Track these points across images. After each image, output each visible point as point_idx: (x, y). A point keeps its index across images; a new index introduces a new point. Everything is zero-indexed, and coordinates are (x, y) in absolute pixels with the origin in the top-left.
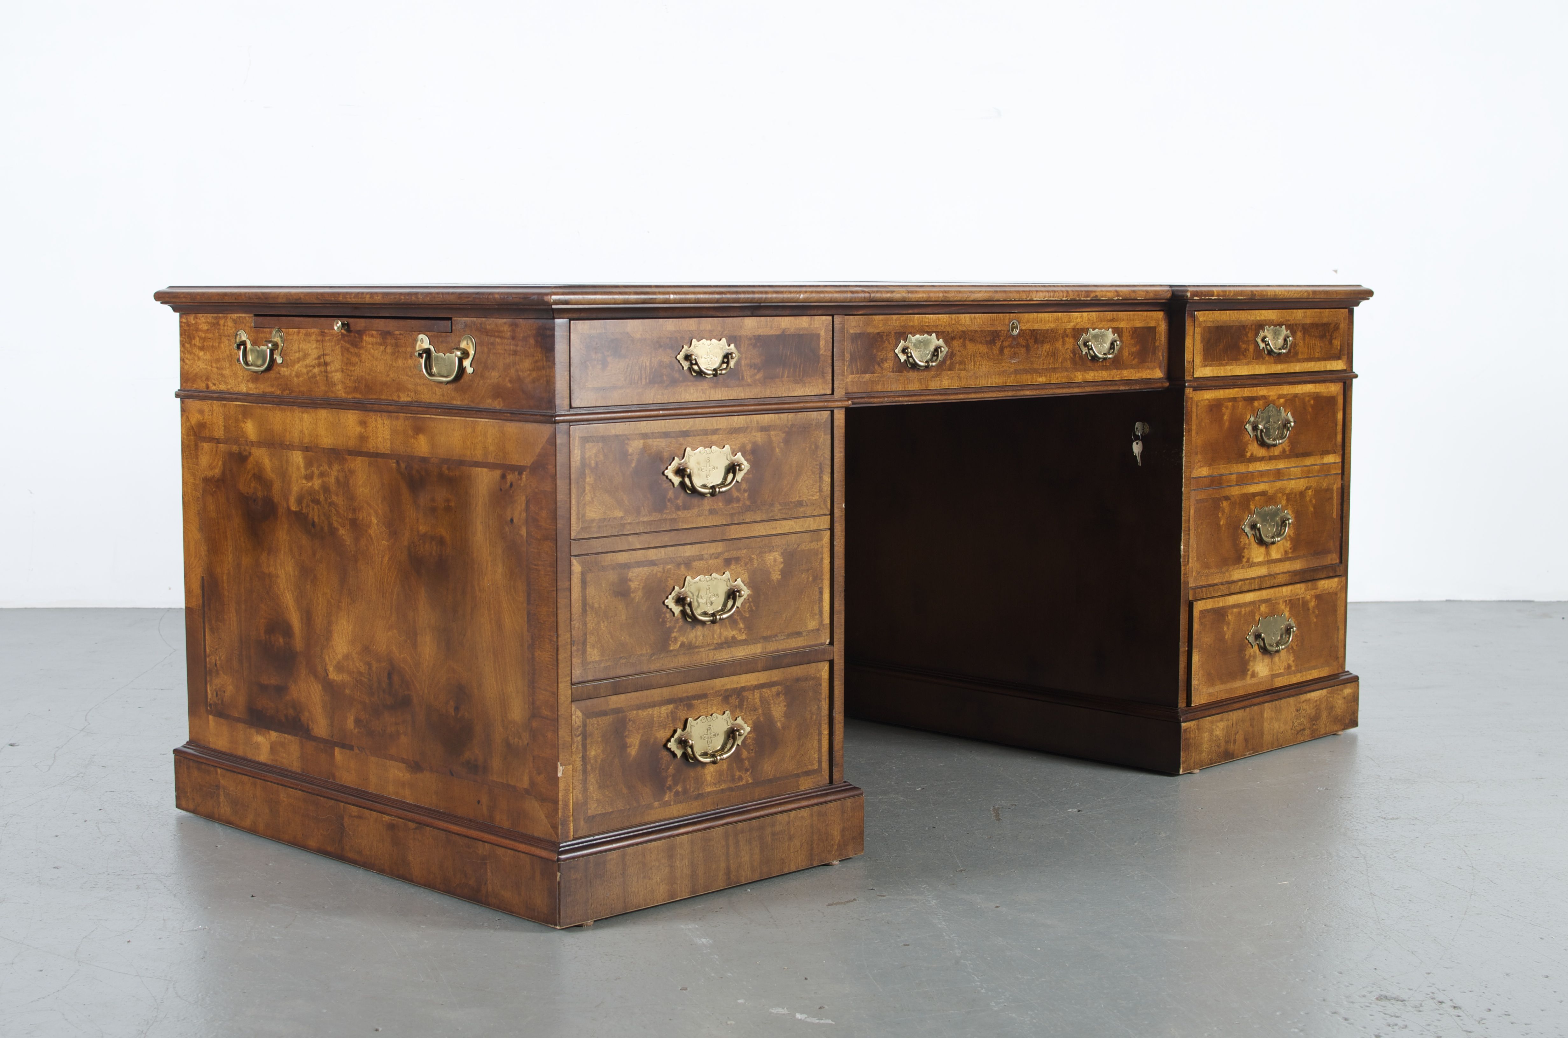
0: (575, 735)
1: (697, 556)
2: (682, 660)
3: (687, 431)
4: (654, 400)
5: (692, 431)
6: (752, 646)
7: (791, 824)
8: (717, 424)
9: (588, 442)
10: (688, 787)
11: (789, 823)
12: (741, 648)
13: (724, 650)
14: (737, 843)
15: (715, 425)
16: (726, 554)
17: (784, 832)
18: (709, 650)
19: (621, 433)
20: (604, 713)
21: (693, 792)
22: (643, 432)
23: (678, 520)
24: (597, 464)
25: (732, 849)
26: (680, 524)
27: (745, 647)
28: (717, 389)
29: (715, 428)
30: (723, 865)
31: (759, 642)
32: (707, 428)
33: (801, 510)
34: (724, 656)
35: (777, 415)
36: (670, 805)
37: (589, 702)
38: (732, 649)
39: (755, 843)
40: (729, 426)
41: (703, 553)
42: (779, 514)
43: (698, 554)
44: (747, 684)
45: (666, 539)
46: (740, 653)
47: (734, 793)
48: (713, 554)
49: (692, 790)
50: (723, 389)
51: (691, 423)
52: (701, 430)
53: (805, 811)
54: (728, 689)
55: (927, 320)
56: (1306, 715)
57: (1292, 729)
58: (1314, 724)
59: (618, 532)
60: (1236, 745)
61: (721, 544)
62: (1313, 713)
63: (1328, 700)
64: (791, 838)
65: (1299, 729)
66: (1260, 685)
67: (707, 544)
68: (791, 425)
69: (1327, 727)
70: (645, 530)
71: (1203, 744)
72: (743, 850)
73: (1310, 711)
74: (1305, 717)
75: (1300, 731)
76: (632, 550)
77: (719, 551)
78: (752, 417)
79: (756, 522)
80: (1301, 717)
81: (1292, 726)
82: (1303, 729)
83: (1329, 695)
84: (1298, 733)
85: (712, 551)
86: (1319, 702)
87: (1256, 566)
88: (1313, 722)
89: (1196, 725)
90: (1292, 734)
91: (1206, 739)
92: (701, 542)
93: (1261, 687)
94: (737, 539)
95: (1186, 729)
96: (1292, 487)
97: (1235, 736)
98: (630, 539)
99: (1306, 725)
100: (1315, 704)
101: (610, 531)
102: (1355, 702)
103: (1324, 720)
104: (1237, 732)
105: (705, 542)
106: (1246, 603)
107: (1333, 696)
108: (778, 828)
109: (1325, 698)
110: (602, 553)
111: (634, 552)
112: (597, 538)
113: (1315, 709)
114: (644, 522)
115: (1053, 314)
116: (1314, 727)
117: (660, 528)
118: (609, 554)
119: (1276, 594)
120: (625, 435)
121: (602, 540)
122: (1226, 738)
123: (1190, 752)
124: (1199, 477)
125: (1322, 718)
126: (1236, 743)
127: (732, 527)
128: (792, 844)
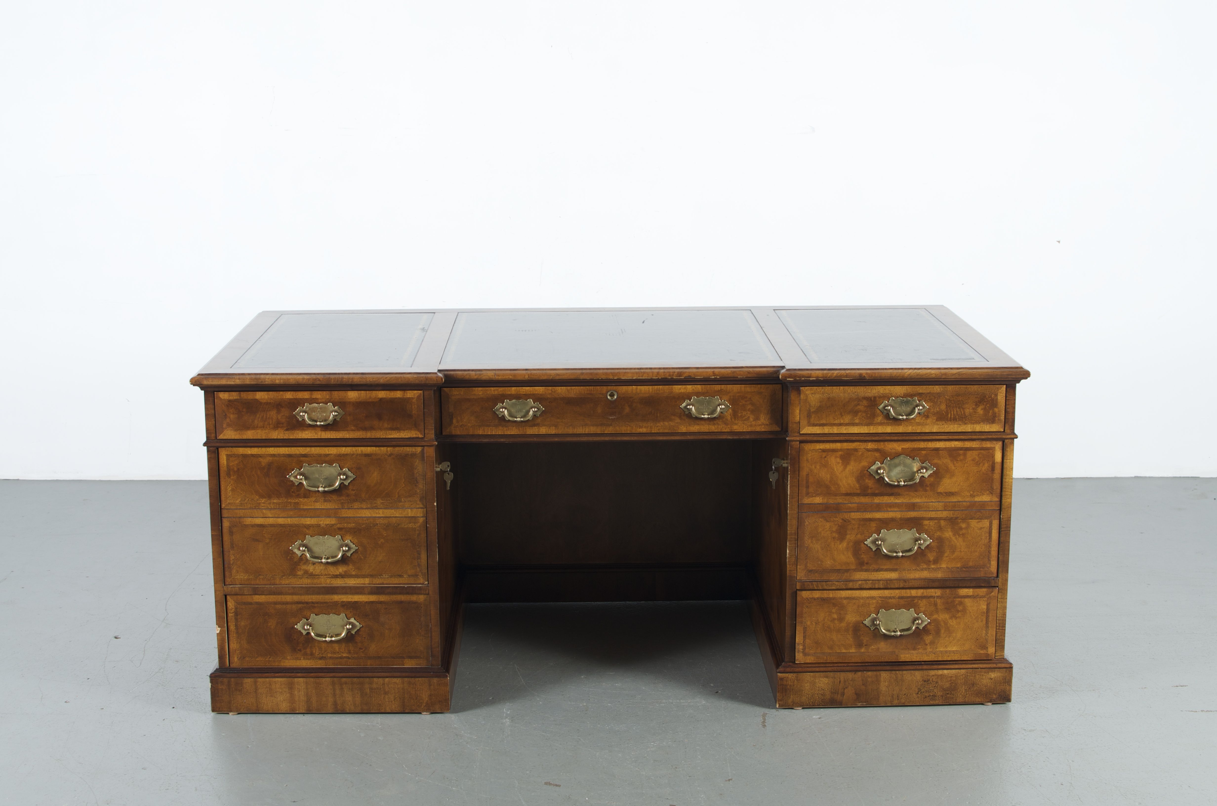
0: (230, 612)
1: (316, 524)
2: (306, 582)
3: (306, 454)
4: (277, 437)
5: (309, 454)
6: (361, 579)
7: (386, 686)
8: (328, 451)
9: (231, 457)
10: (314, 651)
11: (384, 684)
12: (352, 579)
13: (339, 579)
14: (342, 689)
15: (327, 451)
16: (339, 525)
17: (381, 689)
18: (327, 578)
19: (255, 453)
20: (251, 604)
21: (318, 655)
22: (272, 453)
23: (300, 503)
24: (238, 469)
25: (338, 692)
26: (302, 506)
27: (356, 579)
28: (327, 432)
29: (327, 453)
30: (331, 699)
31: (367, 578)
32: (321, 453)
33: (400, 504)
34: (339, 582)
35: (378, 448)
36: (300, 660)
37: (239, 597)
38: (345, 579)
39: (357, 691)
40: (338, 453)
41: (320, 523)
42: (382, 506)
43: (317, 523)
44: (359, 600)
45: (291, 513)
46: (352, 582)
47: (350, 660)
48: (328, 524)
49: (317, 654)
50: (331, 432)
51: (308, 450)
52: (316, 454)
53: (398, 679)
54: (344, 601)
55: (524, 391)
56: (936, 685)
57: (918, 694)
58: (948, 694)
59: (255, 507)
60: (844, 696)
61: (334, 519)
62: (947, 685)
63: (967, 678)
64: (386, 693)
65: (927, 694)
66: (882, 657)
67: (323, 519)
68: (390, 454)
69: (967, 698)
70: (275, 507)
71: (804, 692)
72: (347, 694)
73: (942, 683)
74: (935, 686)
75: (928, 696)
76: (266, 517)
77: (333, 523)
78: (357, 448)
79: (362, 508)
80: (930, 686)
81: (918, 692)
82: (933, 696)
83: (969, 675)
84: (926, 697)
85: (328, 523)
86: (954, 678)
87: (884, 571)
88: (947, 692)
89: (794, 677)
90: (918, 697)
91: (806, 688)
92: (319, 517)
93: (882, 659)
94: (347, 517)
95: (783, 678)
96: (932, 516)
97: (843, 690)
98: (264, 511)
99: (936, 693)
100: (949, 679)
101: (249, 506)
102: (1006, 684)
103: (962, 692)
104: (846, 688)
105: (322, 517)
106: (863, 597)
107: (975, 676)
108: (374, 686)
109: (964, 676)
110: (244, 517)
111: (267, 519)
112: (240, 509)
113: (950, 682)
114: (274, 503)
115: (654, 386)
116: (948, 696)
117: (287, 507)
118: (249, 518)
119: (903, 594)
120: (258, 454)
121: (244, 511)
122: (832, 690)
123: (787, 694)
124: (811, 504)
125: (959, 690)
126: (844, 695)
127: (343, 510)
128: (387, 696)
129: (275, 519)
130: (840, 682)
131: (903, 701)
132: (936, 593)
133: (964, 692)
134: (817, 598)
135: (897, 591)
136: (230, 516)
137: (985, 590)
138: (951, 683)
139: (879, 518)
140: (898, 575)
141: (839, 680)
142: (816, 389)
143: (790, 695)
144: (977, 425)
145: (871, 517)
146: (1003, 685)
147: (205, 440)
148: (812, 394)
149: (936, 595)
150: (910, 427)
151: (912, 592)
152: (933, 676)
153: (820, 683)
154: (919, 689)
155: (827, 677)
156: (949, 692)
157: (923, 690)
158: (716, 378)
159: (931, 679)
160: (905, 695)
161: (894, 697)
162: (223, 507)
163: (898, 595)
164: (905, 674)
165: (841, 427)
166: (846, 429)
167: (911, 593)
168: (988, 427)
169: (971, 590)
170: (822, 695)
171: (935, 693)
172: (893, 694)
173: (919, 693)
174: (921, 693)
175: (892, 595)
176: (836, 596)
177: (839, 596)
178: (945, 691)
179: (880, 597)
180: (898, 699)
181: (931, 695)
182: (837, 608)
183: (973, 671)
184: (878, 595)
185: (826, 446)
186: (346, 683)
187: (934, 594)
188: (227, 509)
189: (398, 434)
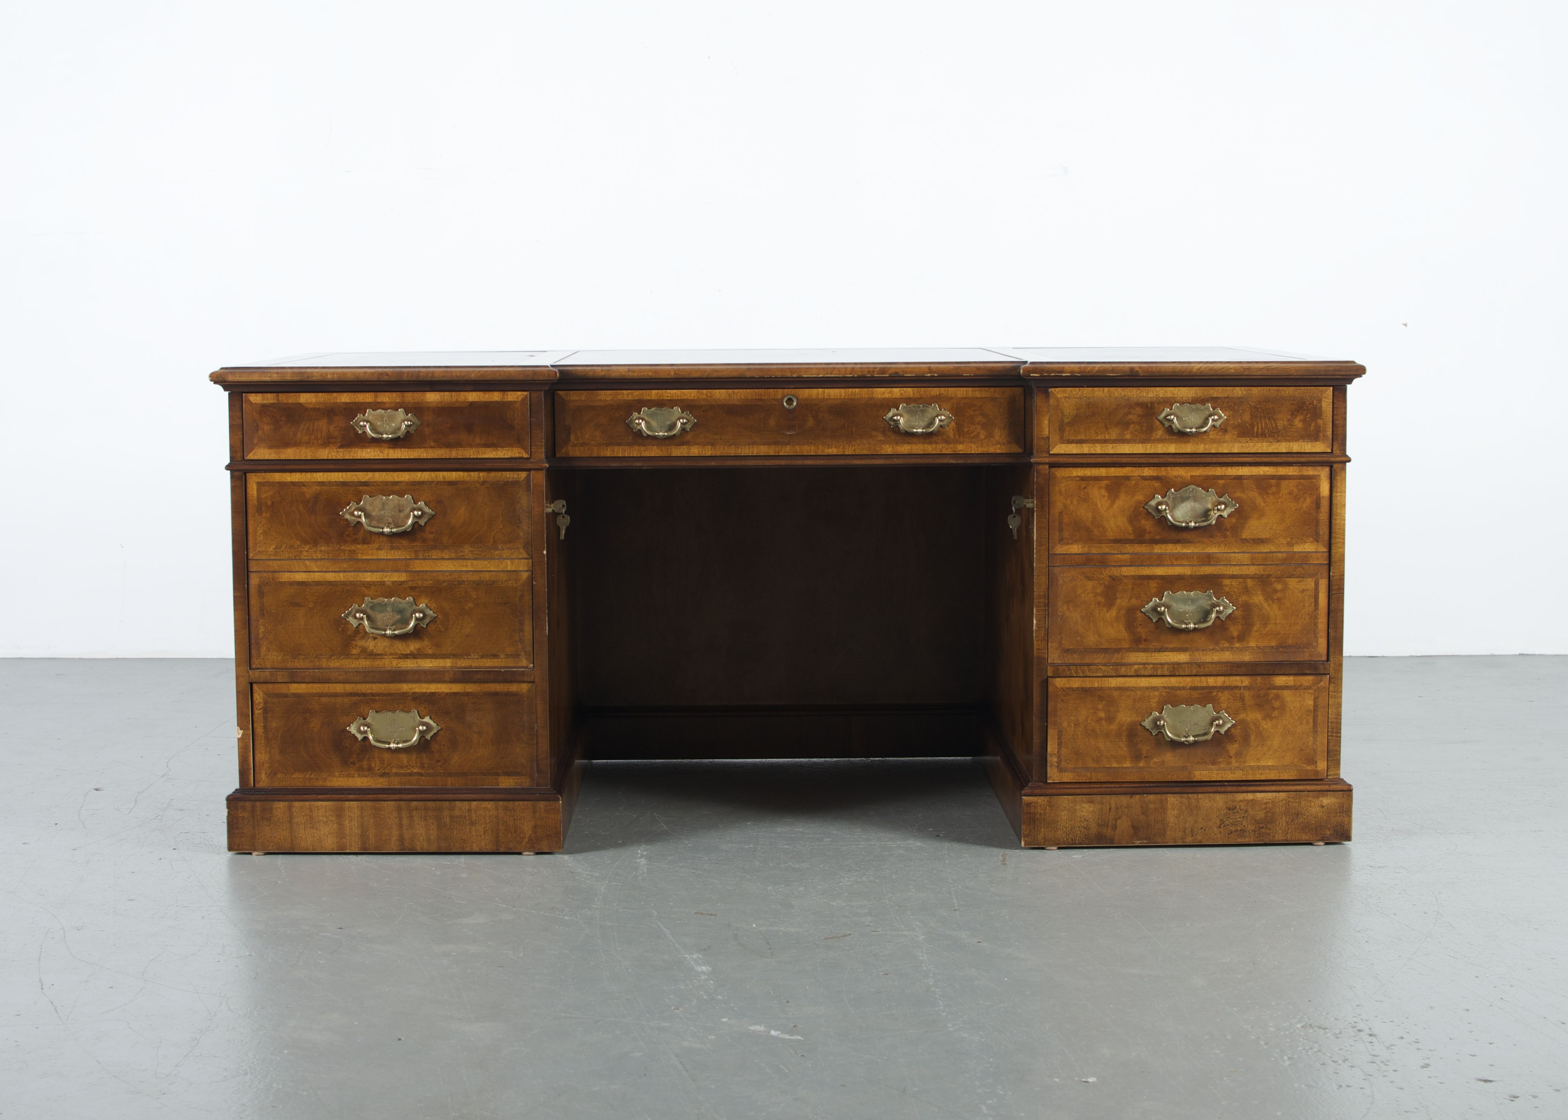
0: (257, 708)
1: (379, 582)
2: (364, 663)
3: (366, 482)
4: (328, 457)
5: (372, 482)
6: (441, 660)
7: (473, 812)
8: (398, 478)
9: (264, 486)
10: (373, 765)
11: (469, 810)
12: (428, 660)
13: (409, 660)
14: (411, 817)
15: (397, 478)
16: (410, 583)
17: (465, 817)
18: (393, 658)
19: (297, 480)
20: (286, 696)
21: (378, 770)
22: (320, 480)
23: (357, 551)
24: (273, 503)
25: (405, 822)
26: (360, 555)
27: (433, 660)
28: (396, 450)
29: (397, 480)
30: (395, 833)
31: (449, 658)
32: (388, 480)
33: (496, 552)
34: (409, 664)
35: (466, 473)
36: (354, 777)
37: (270, 686)
38: (418, 660)
39: (432, 821)
40: (412, 480)
41: (384, 580)
42: (470, 555)
43: (380, 580)
44: (437, 691)
45: (345, 566)
46: (427, 664)
47: (423, 778)
48: (396, 582)
49: (377, 769)
50: (402, 450)
51: (370, 476)
52: (381, 482)
53: (489, 804)
54: (416, 693)
55: (669, 395)
56: (1246, 816)
57: (1220, 827)
58: (1262, 828)
59: (295, 557)
60: (1117, 830)
61: (404, 574)
62: (1261, 815)
63: (1289, 805)
64: (472, 823)
65: (1233, 829)
66: (1168, 774)
67: (389, 574)
68: (483, 482)
69: (1289, 834)
70: (323, 557)
71: (1059, 823)
72: (418, 824)
73: (1253, 813)
74: (1244, 817)
75: (1235, 831)
76: (310, 572)
77: (402, 579)
78: (437, 473)
79: (443, 559)
80: (1238, 817)
81: (1220, 825)
82: (1241, 830)
83: (1291, 800)
84: (1231, 833)
85: (395, 579)
86: (1271, 805)
87: (1169, 651)
88: (1261, 826)
89: (1046, 802)
90: (1220, 832)
91: (1063, 817)
92: (383, 571)
93: (1169, 777)
94: (422, 571)
95: (1030, 803)
96: (1234, 573)
97: (1115, 821)
98: (307, 563)
99: (1246, 826)
100: (1264, 806)
101: (287, 556)
102: (1344, 814)
103: (1282, 825)
104: (1119, 818)
105: (387, 571)
106: (1140, 687)
107: (1300, 802)
108: (457, 813)
109: (1284, 802)
110: (279, 572)
111: (312, 573)
112: (274, 560)
113: (1265, 811)
114: (321, 551)
115: (847, 389)
116: (1263, 830)
117: (339, 557)
118: (286, 573)
119: (1196, 682)
120: (301, 482)
121: (279, 562)
122: (1100, 821)
123: (1036, 827)
124: (1066, 554)
125: (1277, 822)
126: (1116, 828)
127: (417, 561)
128: (474, 828)
129: (322, 574)
130: (1110, 809)
131: (1199, 838)
132: (1242, 682)
133: (1284, 825)
134: (1077, 688)
135: (1188, 679)
136: (260, 570)
137: (1310, 678)
138: (1266, 813)
139: (1160, 576)
140: (1189, 657)
141: (1108, 807)
142: (1071, 391)
143: (1041, 829)
144: (1295, 443)
145: (1151, 574)
146: (1340, 816)
147: (227, 461)
148: (1066, 397)
149: (1244, 684)
150: (1202, 446)
151: (1209, 680)
152: (1241, 801)
153: (1082, 811)
154: (1221, 820)
155: (1091, 802)
156: (1264, 825)
157: (1227, 823)
158: (934, 376)
159: (1238, 807)
160: (1202, 828)
161: (1187, 831)
162: (250, 558)
163: (1190, 685)
164: (1201, 799)
165: (1106, 445)
166: (1113, 447)
167: (1207, 682)
168: (1309, 446)
169: (1292, 678)
170: (1085, 828)
171: (1244, 826)
172: (1186, 828)
173: (1222, 826)
174: (1224, 826)
175: (1181, 685)
176: (1103, 686)
177: (1107, 685)
178: (1258, 823)
179: (1164, 687)
180: (1192, 836)
181: (1239, 829)
182: (1104, 702)
183: (1296, 794)
184: (1162, 685)
185: (1086, 472)
186: (417, 809)
187: (1239, 684)
188: (256, 560)
189: (494, 453)
